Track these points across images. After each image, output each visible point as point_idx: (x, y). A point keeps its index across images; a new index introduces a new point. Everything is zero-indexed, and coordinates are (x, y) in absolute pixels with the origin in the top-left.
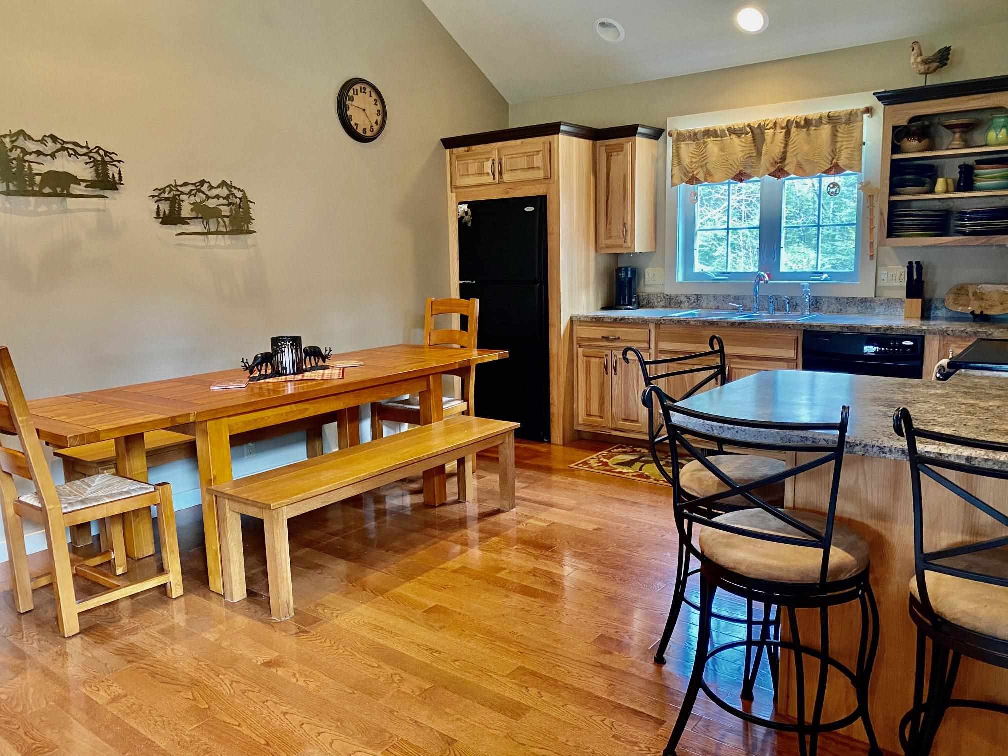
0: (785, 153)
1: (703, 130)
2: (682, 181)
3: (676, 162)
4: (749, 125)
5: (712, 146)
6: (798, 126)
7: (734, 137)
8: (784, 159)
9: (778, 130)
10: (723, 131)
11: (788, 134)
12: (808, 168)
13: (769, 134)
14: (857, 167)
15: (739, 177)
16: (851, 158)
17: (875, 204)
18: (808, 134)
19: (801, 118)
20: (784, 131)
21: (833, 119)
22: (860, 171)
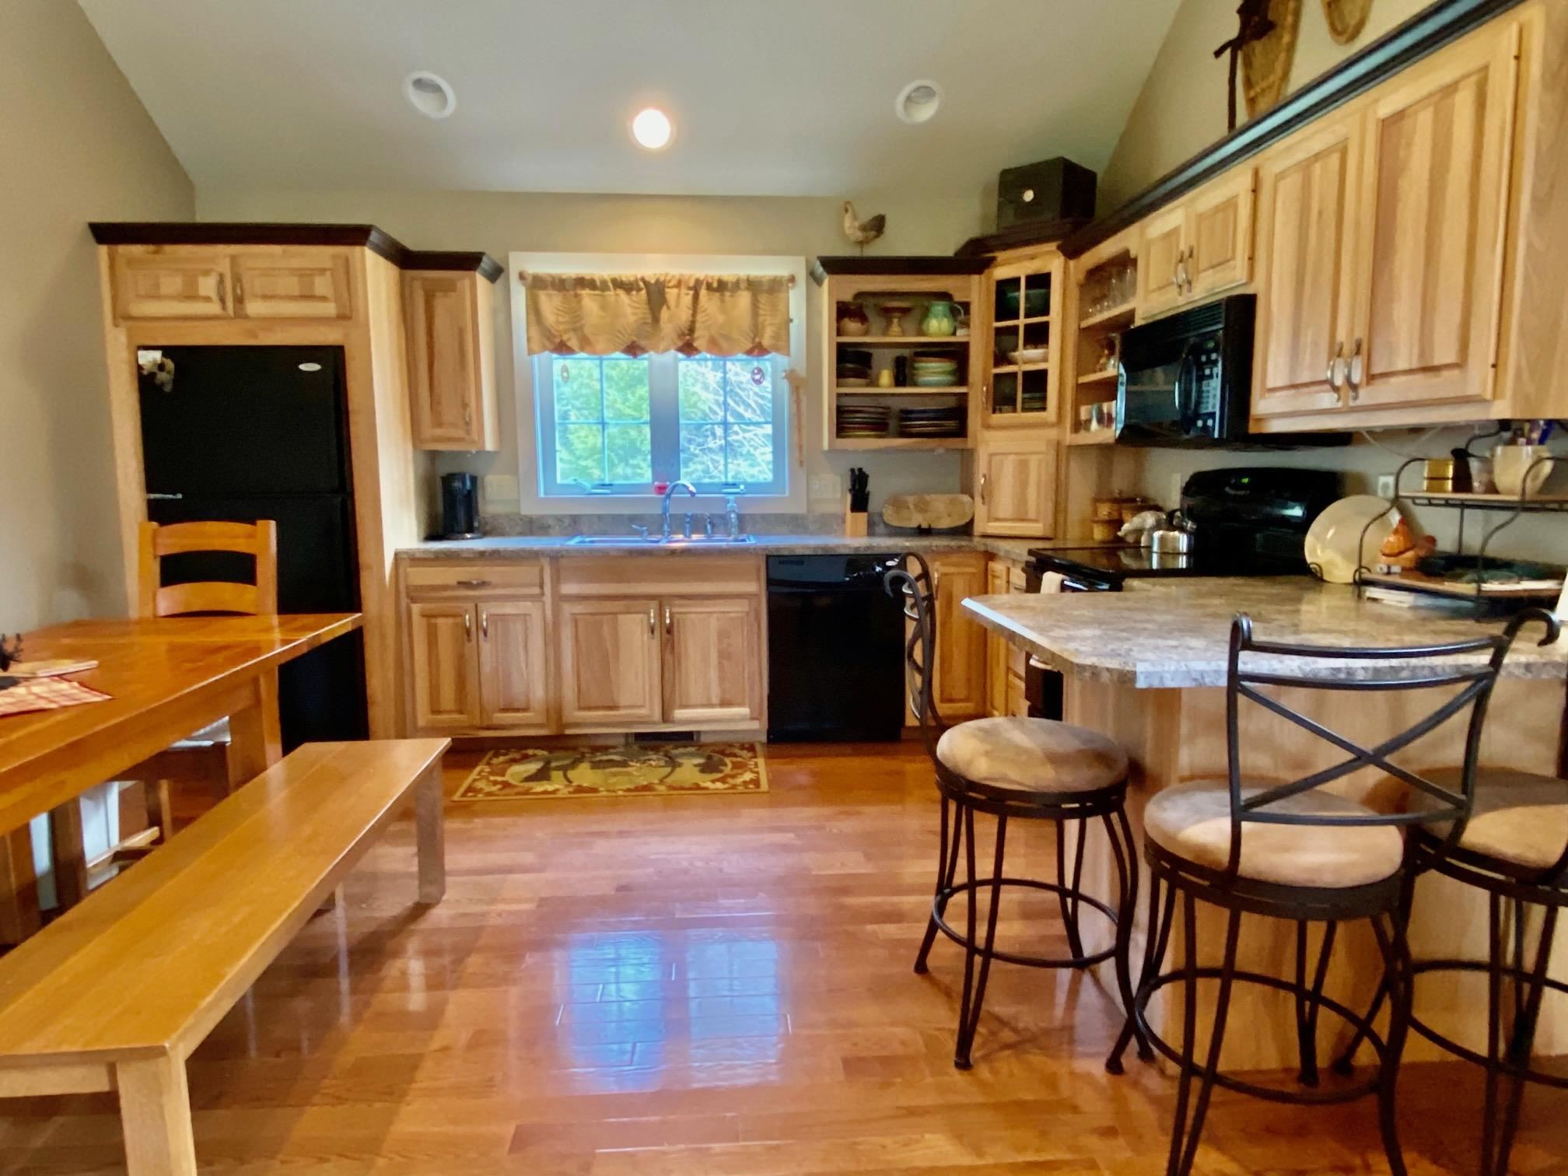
0: (693, 322)
1: (574, 276)
2: (544, 348)
3: (533, 318)
4: (643, 280)
5: (589, 300)
6: (709, 287)
7: (621, 292)
8: (692, 330)
9: (684, 291)
10: (604, 283)
11: (696, 298)
12: (724, 344)
13: (671, 294)
14: (785, 350)
15: (633, 350)
16: (776, 337)
17: (804, 398)
18: (722, 301)
19: (712, 277)
20: (691, 292)
21: (753, 285)
22: (788, 354)
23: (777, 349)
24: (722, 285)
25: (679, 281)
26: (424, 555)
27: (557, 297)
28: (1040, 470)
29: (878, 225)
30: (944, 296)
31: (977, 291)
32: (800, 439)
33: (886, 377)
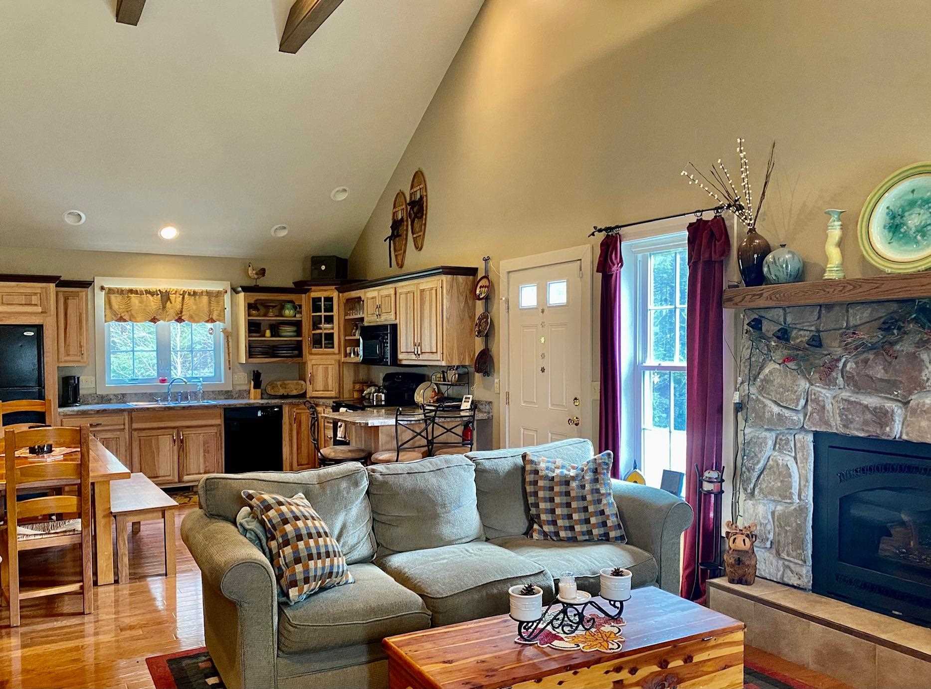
0: (182, 308)
1: (128, 289)
2: (112, 319)
3: (108, 307)
4: (159, 290)
5: (135, 299)
6: (189, 294)
7: (149, 296)
8: (181, 312)
9: (178, 295)
11: (183, 298)
12: (196, 319)
13: (172, 297)
14: (223, 320)
15: (154, 320)
16: (219, 315)
17: (230, 340)
18: (195, 300)
19: (191, 290)
20: (181, 296)
21: (209, 294)
22: (224, 323)
23: (219, 321)
24: (195, 293)
25: (176, 291)
26: (72, 413)
27: (119, 297)
28: (333, 371)
29: (262, 272)
30: (291, 302)
31: (305, 300)
32: (229, 358)
33: (268, 333)
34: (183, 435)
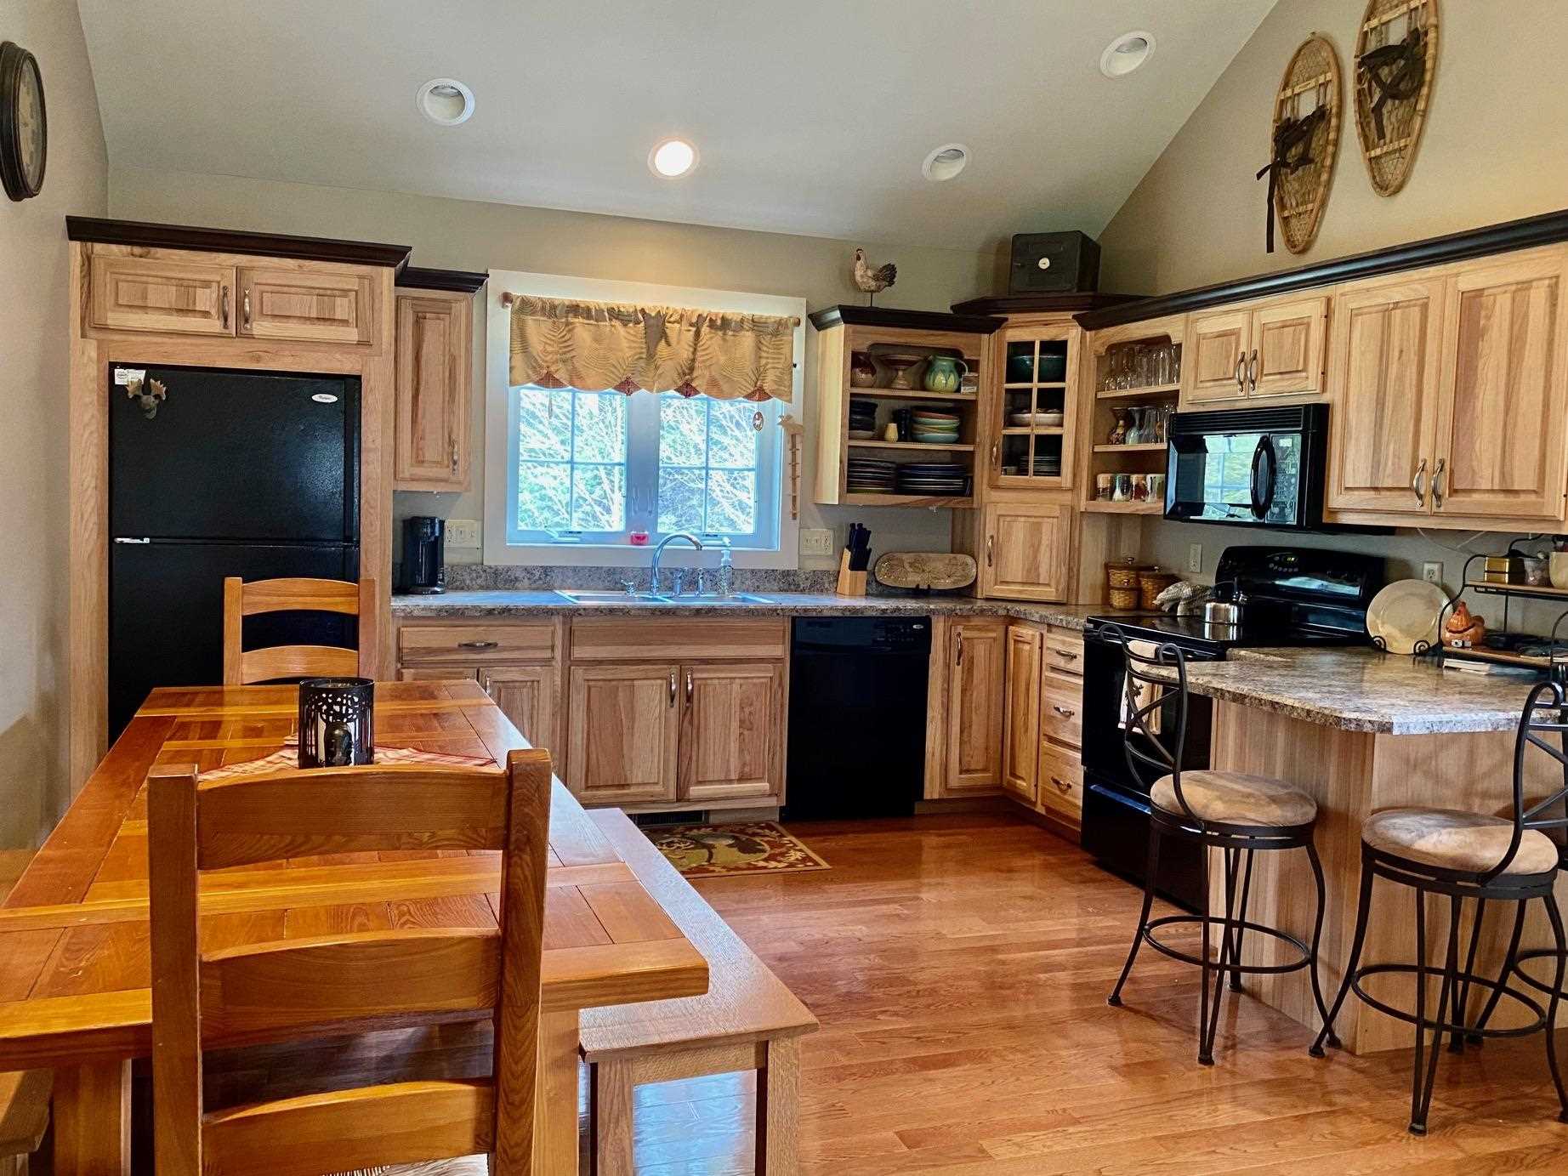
0: (693, 360)
1: (567, 303)
2: (529, 379)
3: (517, 346)
4: (643, 311)
5: (582, 331)
6: (712, 324)
7: (617, 323)
8: (692, 369)
9: (685, 327)
10: (600, 311)
11: (697, 334)
12: (725, 387)
13: (672, 330)
14: (786, 395)
15: (626, 387)
16: (779, 381)
17: (799, 446)
18: (724, 340)
19: (717, 315)
20: (694, 329)
21: (757, 325)
22: (790, 401)
23: (780, 396)
24: (725, 324)
25: (682, 316)
26: (423, 613)
27: (546, 324)
28: (1052, 535)
29: (888, 275)
30: (955, 353)
31: (989, 350)
32: (794, 490)
33: (892, 431)
34: (693, 680)
